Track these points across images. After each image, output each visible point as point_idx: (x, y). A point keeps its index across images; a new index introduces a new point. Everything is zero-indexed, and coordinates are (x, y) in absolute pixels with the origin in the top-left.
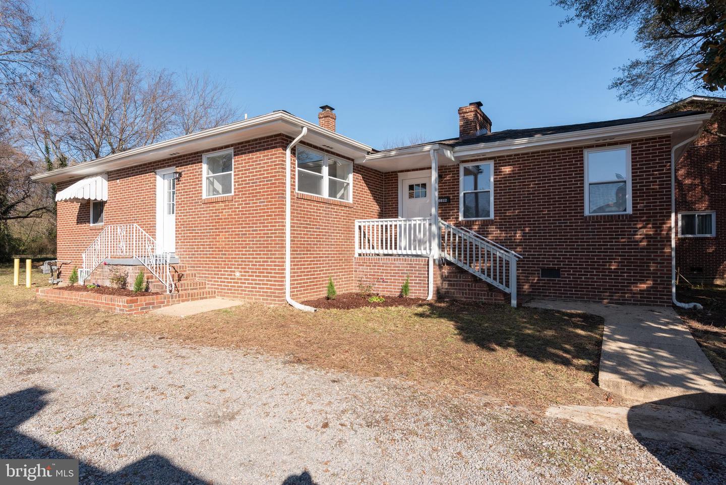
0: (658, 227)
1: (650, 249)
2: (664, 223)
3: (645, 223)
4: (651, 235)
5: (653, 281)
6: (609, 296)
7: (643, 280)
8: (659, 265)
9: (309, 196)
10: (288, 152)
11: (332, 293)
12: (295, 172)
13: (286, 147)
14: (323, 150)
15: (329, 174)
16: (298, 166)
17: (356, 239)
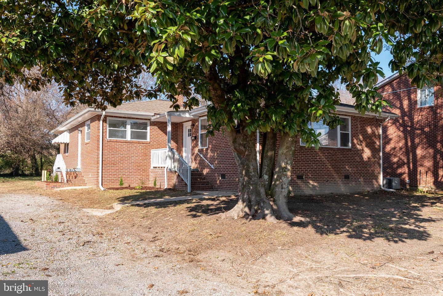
9: (115, 140)
10: (101, 122)
11: (121, 184)
12: (106, 130)
13: (100, 120)
14: (125, 118)
15: (131, 128)
16: (109, 127)
17: (151, 160)
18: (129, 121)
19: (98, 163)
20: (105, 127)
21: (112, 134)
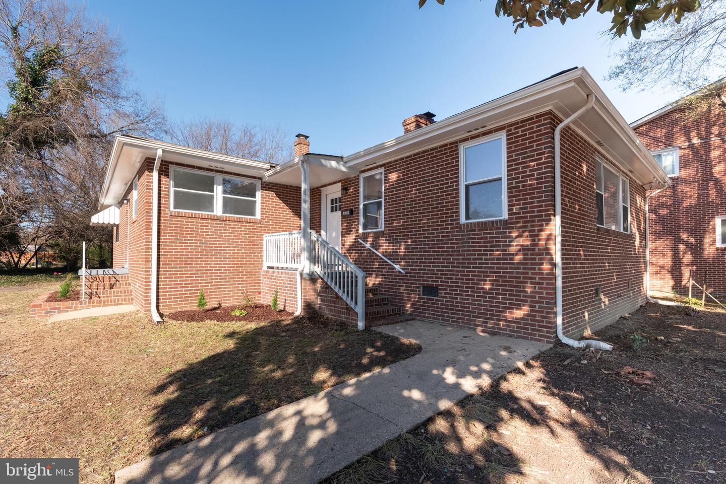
0: (534, 236)
1: (527, 264)
2: (542, 230)
3: (521, 230)
4: (528, 246)
5: (530, 306)
6: (484, 322)
7: (519, 305)
8: (537, 286)
9: (189, 213)
10: (155, 174)
11: (201, 304)
12: (168, 191)
13: (153, 170)
14: (212, 170)
15: (225, 192)
16: (175, 186)
17: (264, 253)
18: (219, 178)
19: (148, 260)
20: (164, 184)
21: (181, 201)
